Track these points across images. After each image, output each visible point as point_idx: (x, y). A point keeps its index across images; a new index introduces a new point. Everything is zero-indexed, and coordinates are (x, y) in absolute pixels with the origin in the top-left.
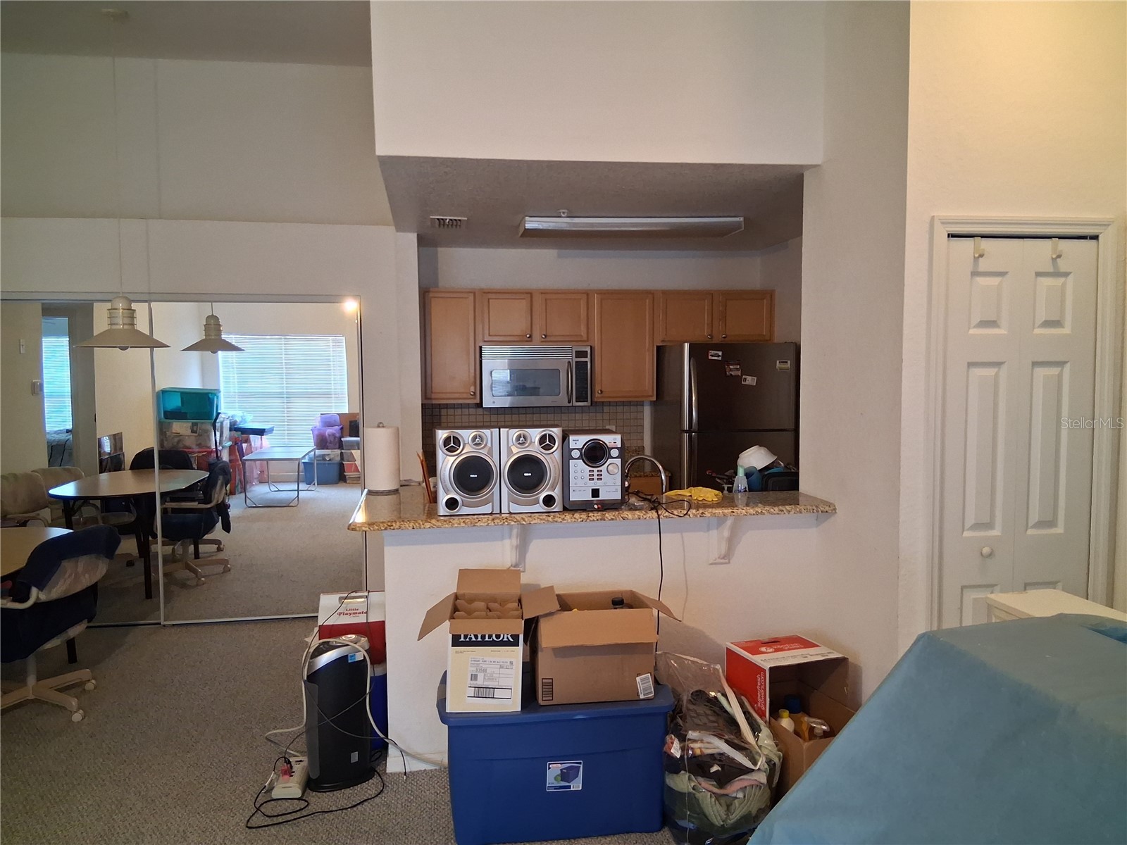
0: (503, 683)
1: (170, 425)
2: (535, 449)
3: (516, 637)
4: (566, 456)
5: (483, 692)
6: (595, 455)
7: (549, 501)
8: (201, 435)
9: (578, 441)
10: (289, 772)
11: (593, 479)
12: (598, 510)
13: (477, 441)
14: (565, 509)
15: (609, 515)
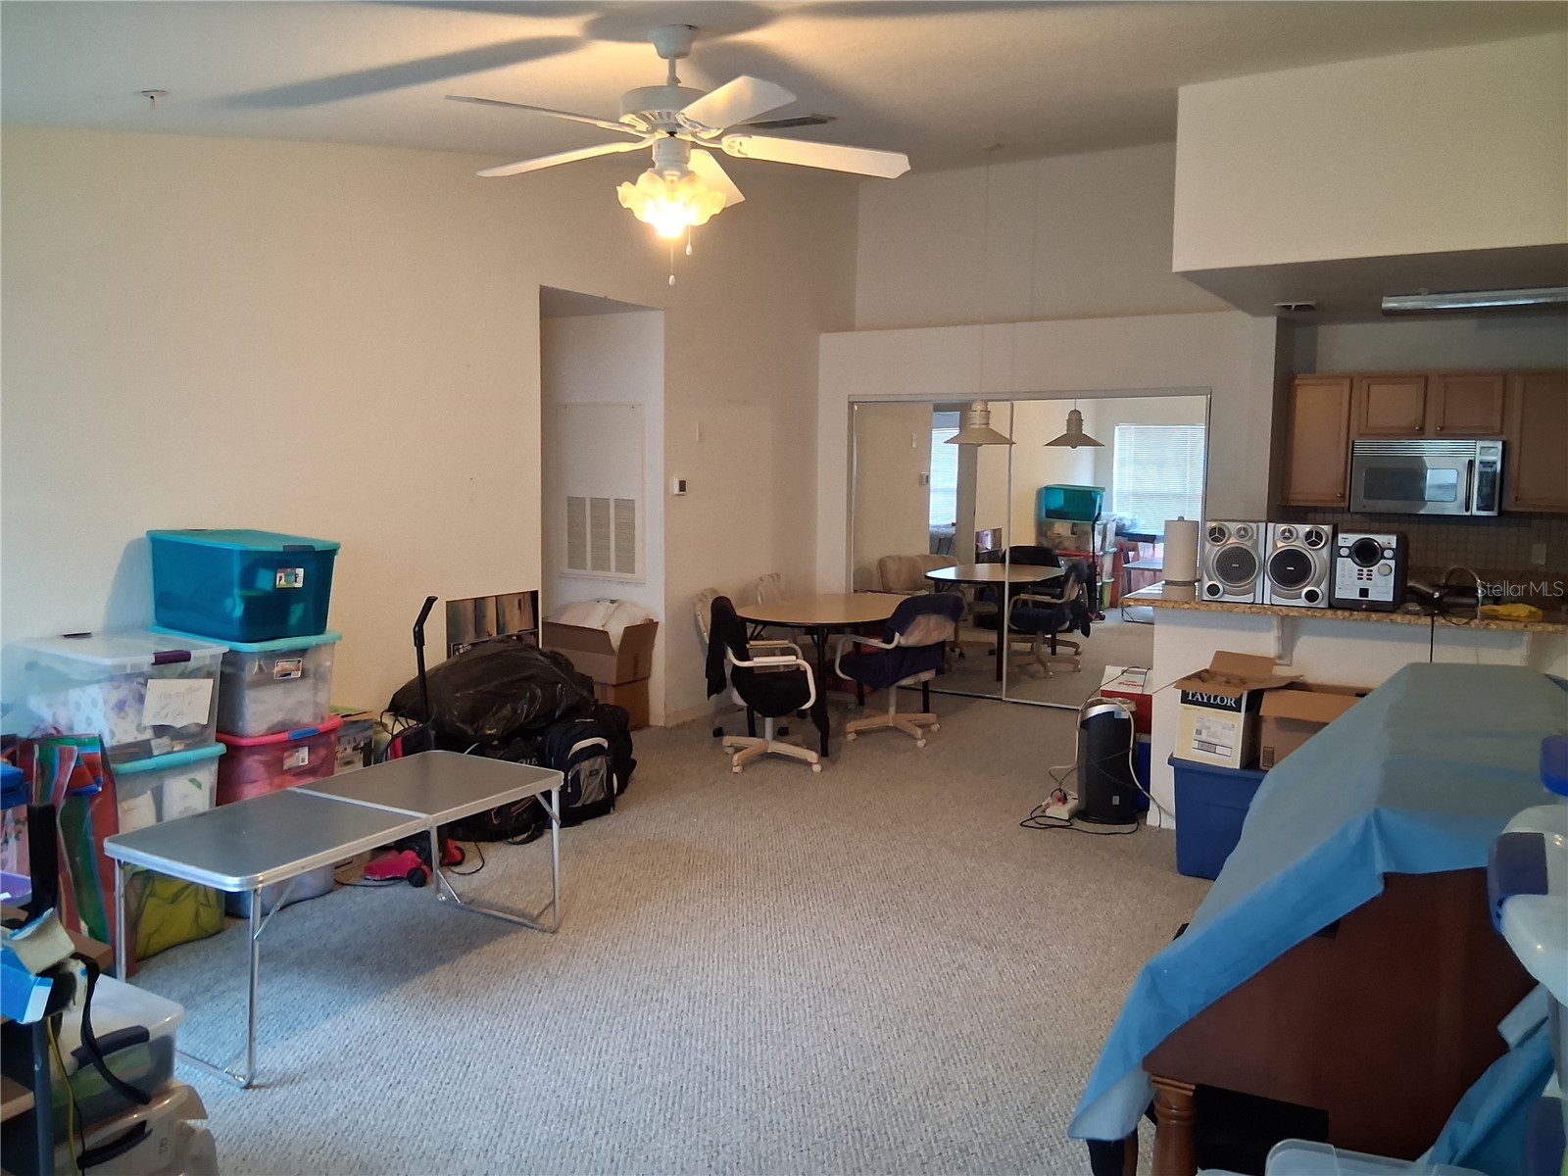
0: (1225, 743)
1: (1051, 526)
2: (1299, 545)
3: (1238, 701)
4: (1335, 553)
5: (1207, 746)
6: (1366, 554)
7: (1312, 596)
8: (1082, 536)
9: (1348, 540)
10: (1064, 799)
11: (1362, 579)
12: (1365, 610)
13: (1243, 533)
14: (1331, 606)
15: (1374, 616)
